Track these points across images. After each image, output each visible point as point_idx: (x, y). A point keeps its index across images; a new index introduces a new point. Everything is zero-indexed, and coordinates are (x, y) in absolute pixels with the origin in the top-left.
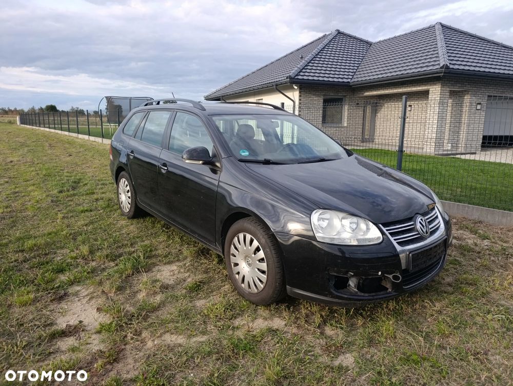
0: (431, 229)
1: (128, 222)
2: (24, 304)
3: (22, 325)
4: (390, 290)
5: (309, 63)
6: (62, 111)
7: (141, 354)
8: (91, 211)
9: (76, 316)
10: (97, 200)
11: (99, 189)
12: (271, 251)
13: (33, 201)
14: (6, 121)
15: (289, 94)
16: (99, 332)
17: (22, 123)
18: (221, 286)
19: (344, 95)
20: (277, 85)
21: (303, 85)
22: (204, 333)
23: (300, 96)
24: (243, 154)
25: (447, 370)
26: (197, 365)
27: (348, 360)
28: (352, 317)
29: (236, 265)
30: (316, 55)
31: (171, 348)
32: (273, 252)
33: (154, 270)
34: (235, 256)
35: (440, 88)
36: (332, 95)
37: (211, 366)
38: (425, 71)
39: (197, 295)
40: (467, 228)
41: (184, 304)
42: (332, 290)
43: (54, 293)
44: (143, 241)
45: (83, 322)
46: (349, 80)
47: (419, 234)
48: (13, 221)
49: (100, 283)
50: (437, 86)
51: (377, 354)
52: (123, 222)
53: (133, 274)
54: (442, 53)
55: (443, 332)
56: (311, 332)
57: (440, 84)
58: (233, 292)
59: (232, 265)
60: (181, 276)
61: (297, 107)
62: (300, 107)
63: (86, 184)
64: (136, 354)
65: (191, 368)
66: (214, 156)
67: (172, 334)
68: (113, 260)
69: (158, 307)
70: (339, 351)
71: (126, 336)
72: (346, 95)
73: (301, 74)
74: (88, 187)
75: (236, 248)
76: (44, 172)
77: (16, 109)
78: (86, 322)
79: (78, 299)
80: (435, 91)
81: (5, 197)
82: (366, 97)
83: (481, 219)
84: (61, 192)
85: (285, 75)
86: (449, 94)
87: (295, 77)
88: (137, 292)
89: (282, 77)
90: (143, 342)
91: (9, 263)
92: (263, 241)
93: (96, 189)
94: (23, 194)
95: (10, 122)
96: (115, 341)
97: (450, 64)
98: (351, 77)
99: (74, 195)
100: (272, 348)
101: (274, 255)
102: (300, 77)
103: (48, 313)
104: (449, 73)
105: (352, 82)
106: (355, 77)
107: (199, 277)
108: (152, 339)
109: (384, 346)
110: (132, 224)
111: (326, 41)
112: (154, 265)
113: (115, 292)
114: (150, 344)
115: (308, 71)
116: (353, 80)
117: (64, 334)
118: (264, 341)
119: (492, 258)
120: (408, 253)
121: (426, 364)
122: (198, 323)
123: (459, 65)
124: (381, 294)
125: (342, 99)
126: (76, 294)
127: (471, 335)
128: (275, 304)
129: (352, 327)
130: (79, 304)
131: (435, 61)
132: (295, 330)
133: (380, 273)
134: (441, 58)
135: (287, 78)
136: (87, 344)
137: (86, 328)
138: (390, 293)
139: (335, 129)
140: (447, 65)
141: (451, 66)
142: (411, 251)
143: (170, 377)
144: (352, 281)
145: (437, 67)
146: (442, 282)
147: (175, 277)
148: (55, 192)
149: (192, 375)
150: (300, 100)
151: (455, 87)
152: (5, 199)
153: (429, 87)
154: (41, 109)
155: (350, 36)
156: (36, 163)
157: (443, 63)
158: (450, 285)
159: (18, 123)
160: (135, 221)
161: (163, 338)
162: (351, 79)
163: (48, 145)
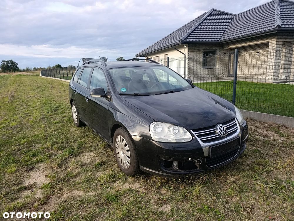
0: (228, 132)
1: (76, 129)
2: (11, 173)
3: (7, 183)
4: (198, 168)
5: (194, 31)
6: (64, 67)
7: (59, 200)
8: (60, 123)
9: (35, 179)
10: (65, 117)
11: (68, 111)
12: (131, 145)
13: (33, 118)
14: (35, 75)
15: (182, 50)
16: (42, 188)
17: (43, 75)
18: (113, 165)
19: (216, 48)
20: (174, 46)
21: (190, 44)
22: (94, 190)
23: (188, 51)
24: (123, 91)
25: (223, 217)
26: (85, 208)
27: (167, 208)
28: (179, 184)
29: (118, 153)
30: (199, 25)
31: (74, 198)
32: (132, 146)
33: (81, 155)
34: (117, 148)
35: (276, 41)
36: (208, 49)
37: (91, 209)
38: (265, 30)
39: (99, 169)
40: (273, 129)
41: (89, 174)
42: (162, 168)
43: (28, 167)
44: (81, 139)
45: (36, 182)
46: (219, 39)
47: (218, 135)
48: (20, 129)
49: (51, 162)
50: (274, 40)
51: (186, 205)
52: (74, 129)
53: (69, 158)
54: (277, 18)
55: (230, 194)
56: (153, 191)
57: (276, 38)
58: (118, 168)
59: (117, 153)
60: (94, 159)
61: (187, 58)
62: (188, 58)
63: (62, 108)
64: (56, 201)
65: (81, 209)
66: (108, 92)
67: (78, 190)
68: (62, 150)
69: (76, 176)
70: (164, 203)
71: (54, 191)
72: (217, 48)
73: (189, 38)
74: (63, 110)
75: (117, 144)
76: (44, 102)
77: (41, 68)
78: (38, 183)
79: (38, 170)
80: (273, 43)
81: (21, 116)
82: (230, 49)
83: (284, 124)
84: (48, 113)
85: (179, 40)
86: (282, 44)
87: (184, 40)
88: (68, 167)
89: (177, 41)
90: (62, 194)
91: (11, 151)
92: (127, 140)
93: (66, 111)
94: (30, 114)
95: (37, 75)
96: (48, 193)
97: (282, 24)
98: (220, 37)
99: (54, 114)
100: (127, 200)
101: (133, 149)
102: (187, 40)
103: (21, 178)
104: (281, 31)
105: (220, 41)
106: (222, 37)
107: (103, 159)
108: (66, 193)
109: (192, 201)
110: (78, 130)
111: (205, 16)
112: (82, 152)
113: (57, 167)
114: (65, 195)
115: (193, 35)
116: (221, 39)
117: (25, 189)
118: (125, 196)
119: (283, 149)
120: (209, 147)
121: (211, 213)
122: (93, 185)
123: (288, 25)
124: (193, 171)
125: (215, 51)
126: (38, 168)
127: (248, 196)
128: (138, 175)
129: (177, 189)
130: (38, 173)
131: (272, 24)
132: (144, 190)
133: (190, 159)
134: (276, 21)
135: (180, 41)
136: (35, 194)
137: (37, 186)
138: (198, 170)
139: (211, 70)
140: (279, 26)
141: (283, 26)
142: (210, 146)
143: (69, 213)
144: (175, 163)
145: (273, 27)
146: (244, 163)
147: (90, 159)
148: (46, 112)
149: (80, 213)
150: (188, 53)
151: (286, 39)
152: (21, 117)
153: (269, 41)
154: (53, 67)
155: (221, 12)
156: (42, 97)
157: (277, 24)
158: (248, 165)
159: (41, 75)
160: (80, 128)
161: (72, 193)
162: (220, 38)
163: (51, 87)
